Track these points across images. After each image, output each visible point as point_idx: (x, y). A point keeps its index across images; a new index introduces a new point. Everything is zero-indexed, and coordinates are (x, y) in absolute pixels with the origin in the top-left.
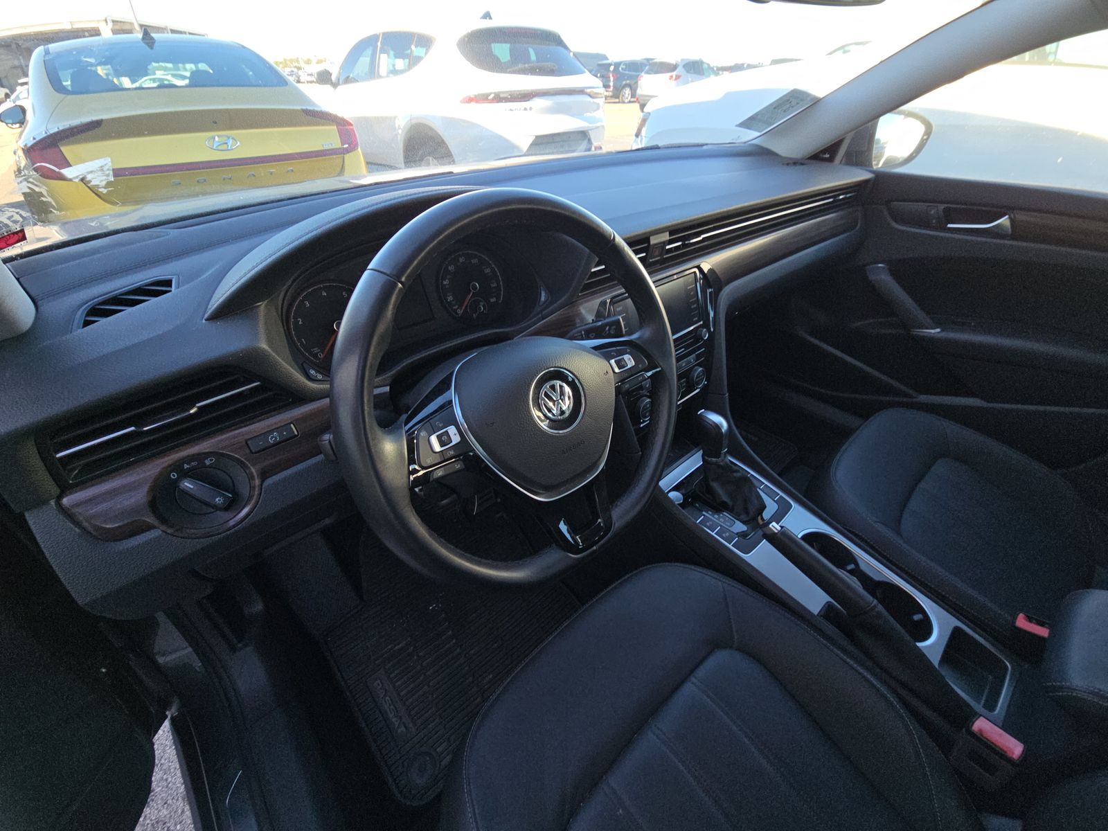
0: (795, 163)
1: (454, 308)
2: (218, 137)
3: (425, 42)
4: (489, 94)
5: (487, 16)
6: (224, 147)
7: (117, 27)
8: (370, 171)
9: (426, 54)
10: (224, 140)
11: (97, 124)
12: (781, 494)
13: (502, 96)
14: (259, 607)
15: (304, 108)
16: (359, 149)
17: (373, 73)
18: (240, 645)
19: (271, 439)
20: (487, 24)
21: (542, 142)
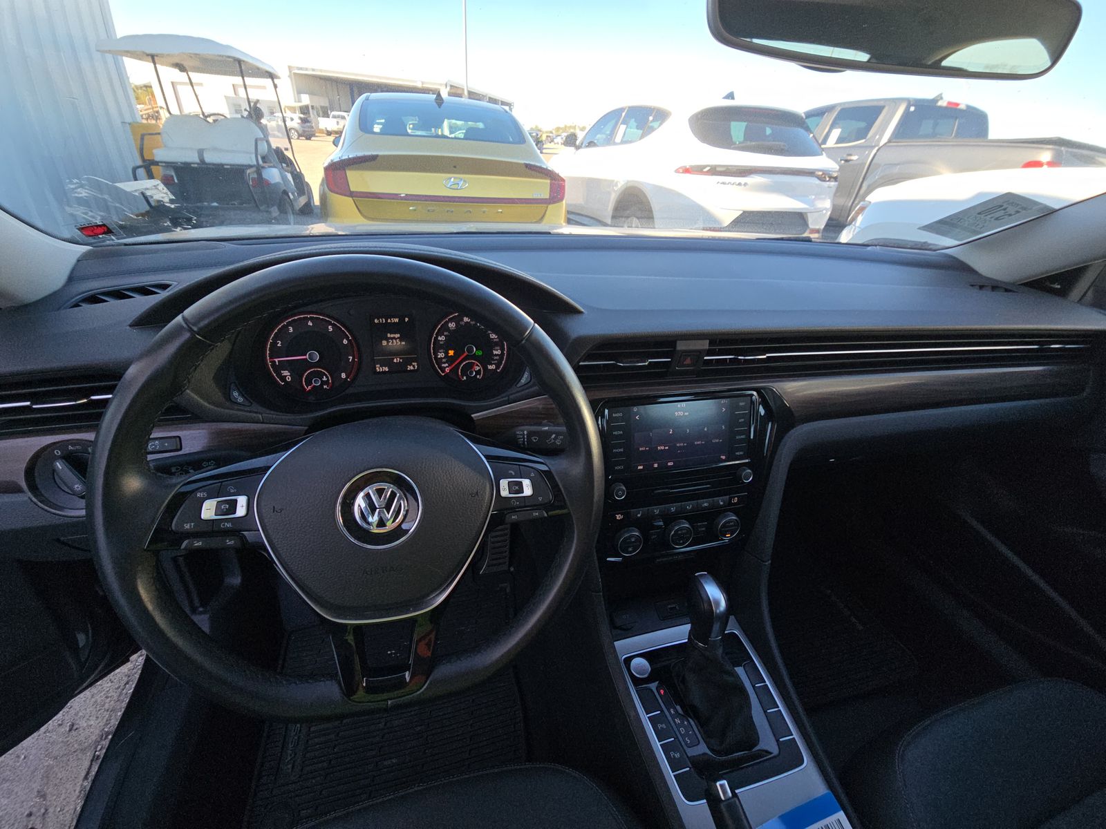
0: (995, 286)
1: (443, 365)
2: (453, 178)
3: (662, 115)
4: (705, 166)
5: (731, 96)
6: (456, 186)
7: (453, 91)
8: (569, 221)
9: (659, 126)
10: (457, 181)
11: (373, 158)
12: (796, 735)
13: (718, 169)
14: (236, 581)
15: (527, 162)
16: (564, 202)
17: (609, 141)
18: (201, 609)
19: (151, 446)
20: (729, 103)
21: (747, 219)
